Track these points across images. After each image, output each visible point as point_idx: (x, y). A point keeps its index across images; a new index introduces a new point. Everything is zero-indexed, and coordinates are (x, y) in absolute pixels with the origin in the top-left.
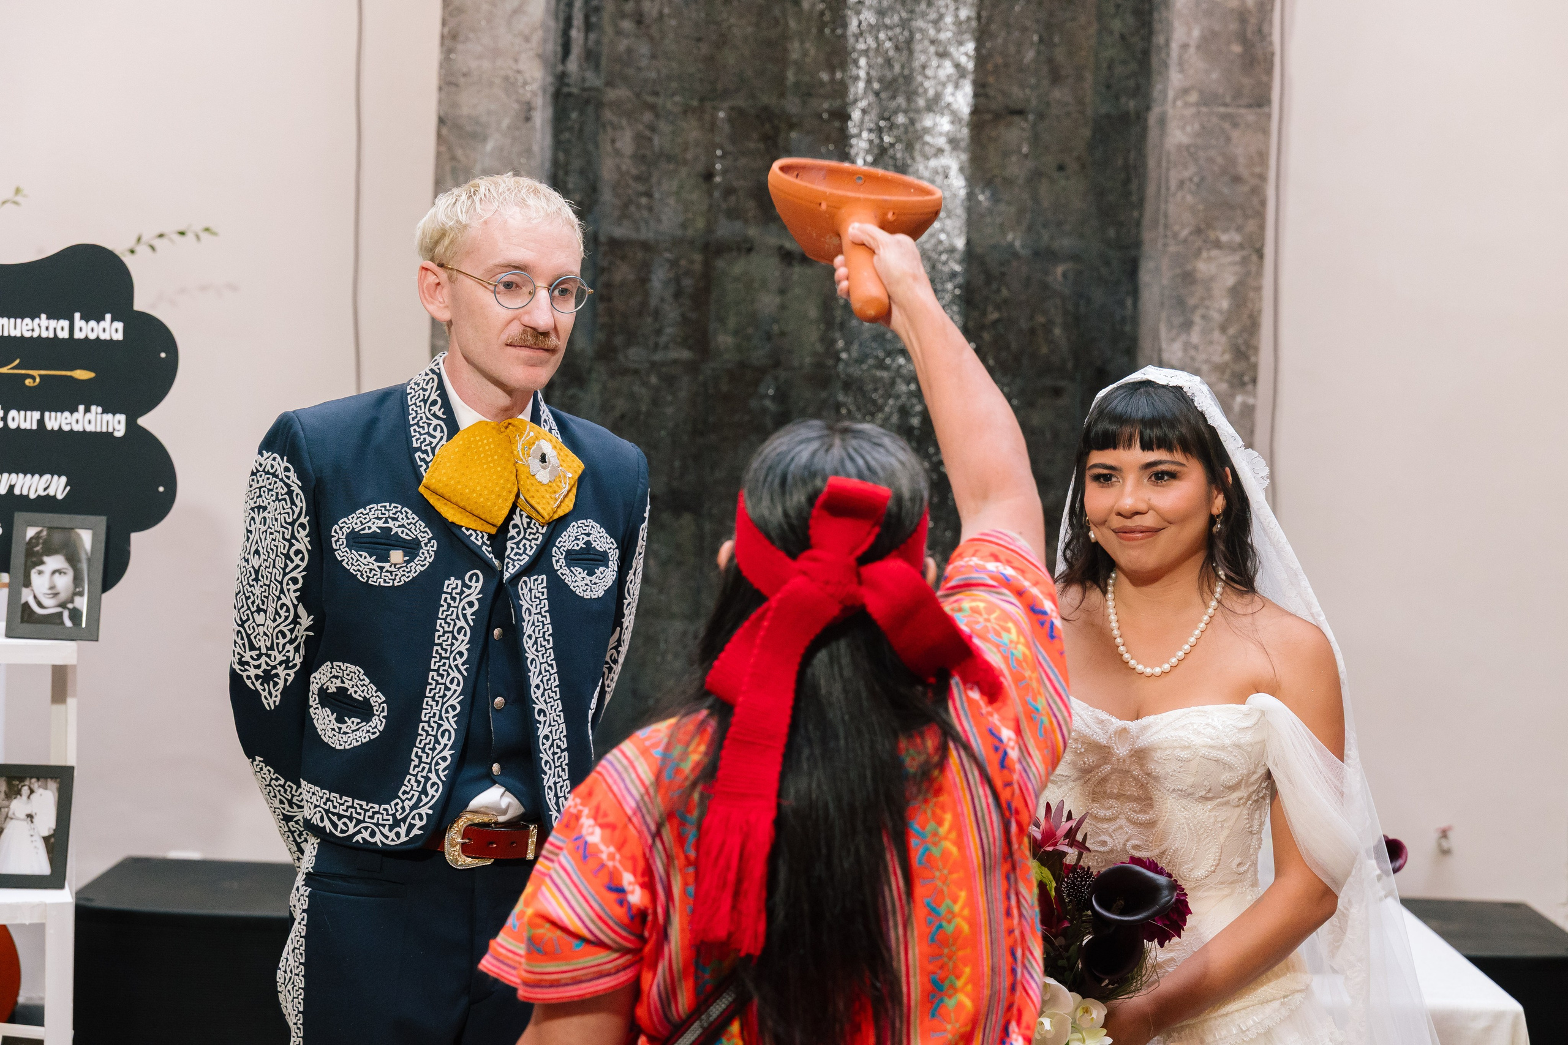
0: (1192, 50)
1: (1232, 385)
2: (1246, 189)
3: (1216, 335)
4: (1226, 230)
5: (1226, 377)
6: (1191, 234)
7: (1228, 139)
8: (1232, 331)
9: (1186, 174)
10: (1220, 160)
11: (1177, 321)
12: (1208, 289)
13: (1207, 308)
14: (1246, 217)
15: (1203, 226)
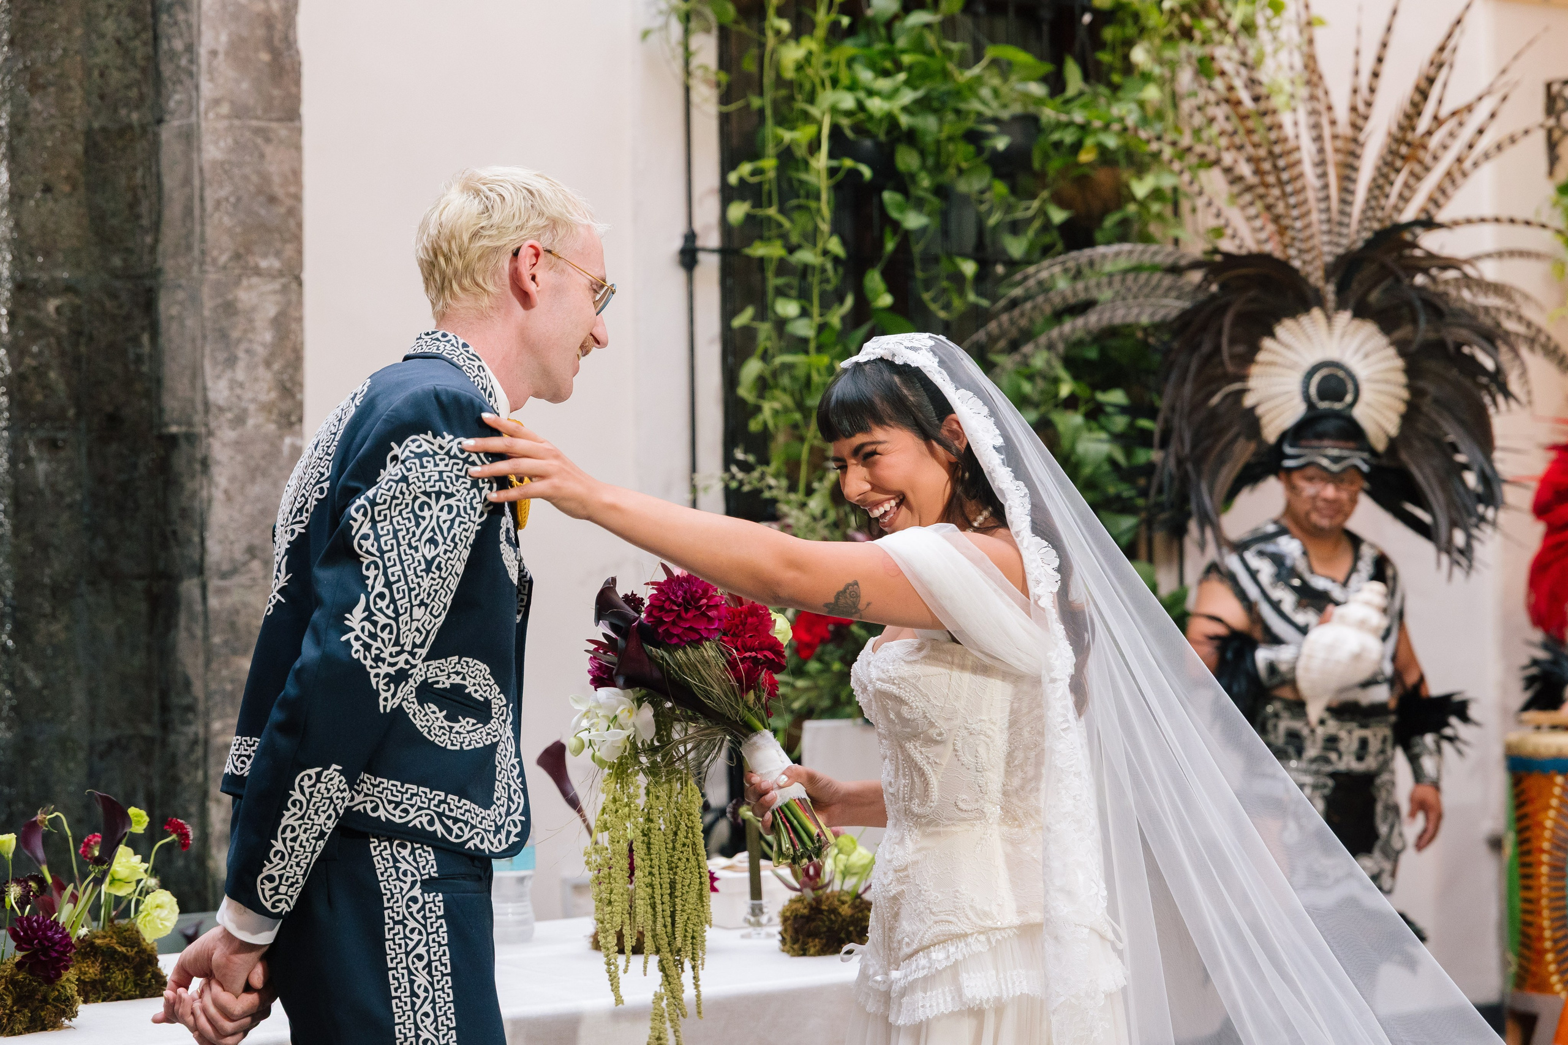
0: (221, 57)
1: (280, 427)
2: (282, 210)
3: (261, 371)
4: (265, 256)
5: (274, 417)
6: (231, 259)
7: (262, 156)
8: (276, 366)
9: (223, 193)
10: (255, 178)
11: (221, 356)
12: (251, 321)
13: (251, 341)
14: (285, 241)
15: (242, 251)
